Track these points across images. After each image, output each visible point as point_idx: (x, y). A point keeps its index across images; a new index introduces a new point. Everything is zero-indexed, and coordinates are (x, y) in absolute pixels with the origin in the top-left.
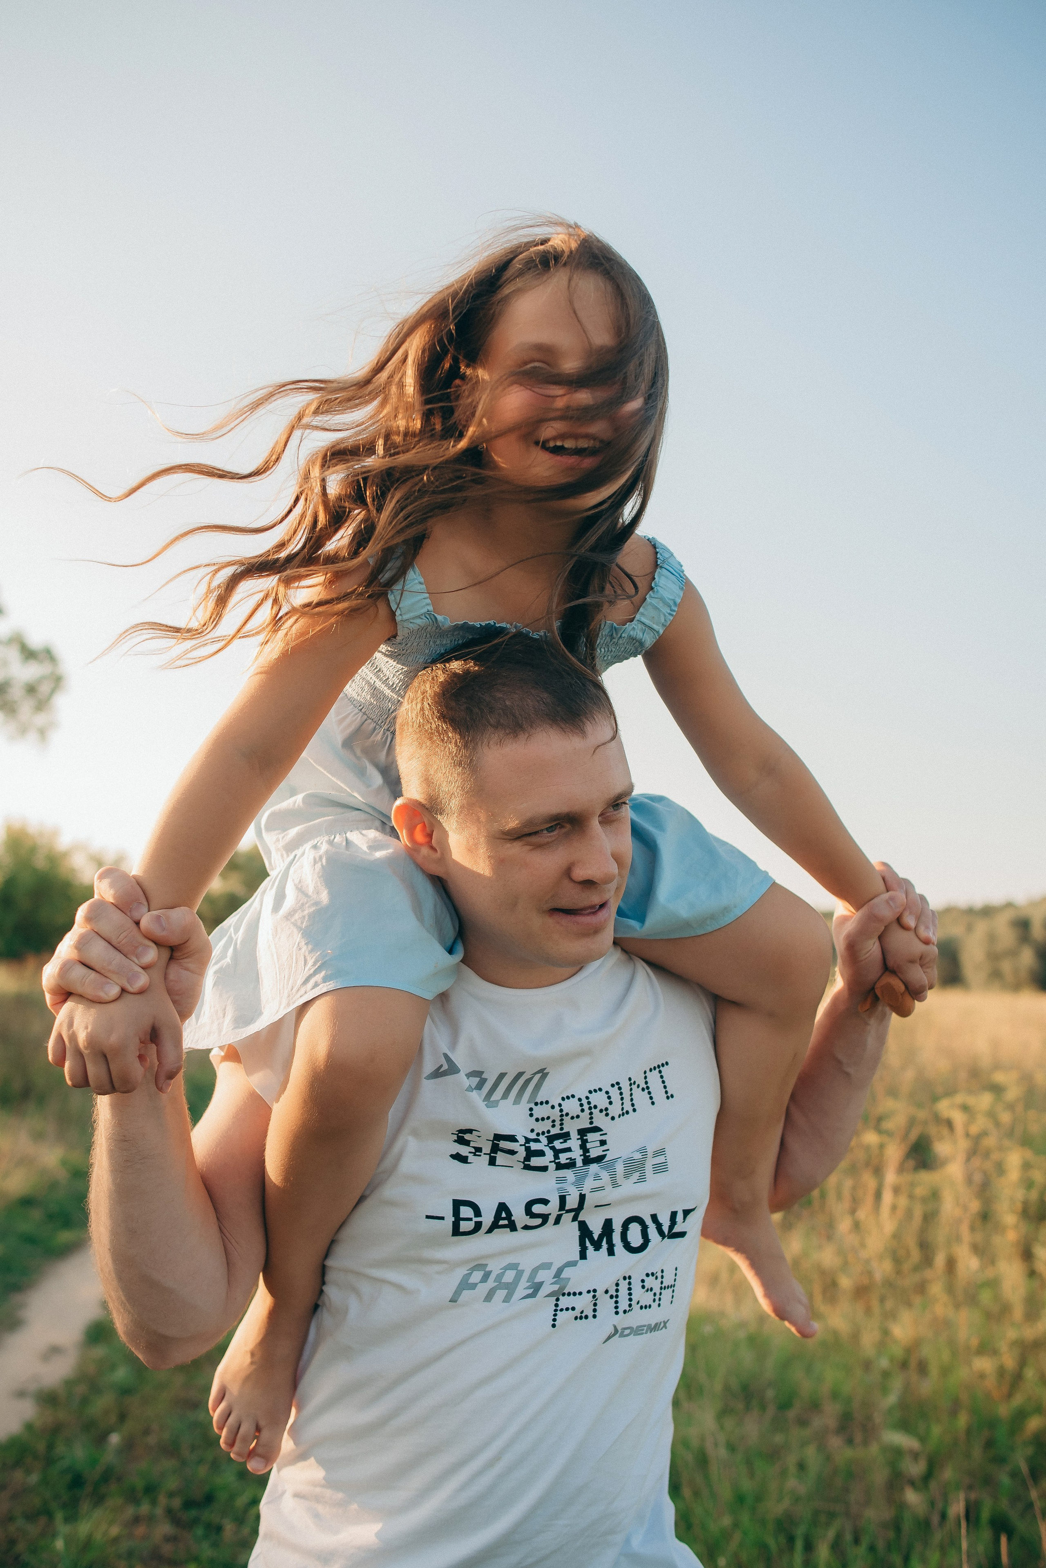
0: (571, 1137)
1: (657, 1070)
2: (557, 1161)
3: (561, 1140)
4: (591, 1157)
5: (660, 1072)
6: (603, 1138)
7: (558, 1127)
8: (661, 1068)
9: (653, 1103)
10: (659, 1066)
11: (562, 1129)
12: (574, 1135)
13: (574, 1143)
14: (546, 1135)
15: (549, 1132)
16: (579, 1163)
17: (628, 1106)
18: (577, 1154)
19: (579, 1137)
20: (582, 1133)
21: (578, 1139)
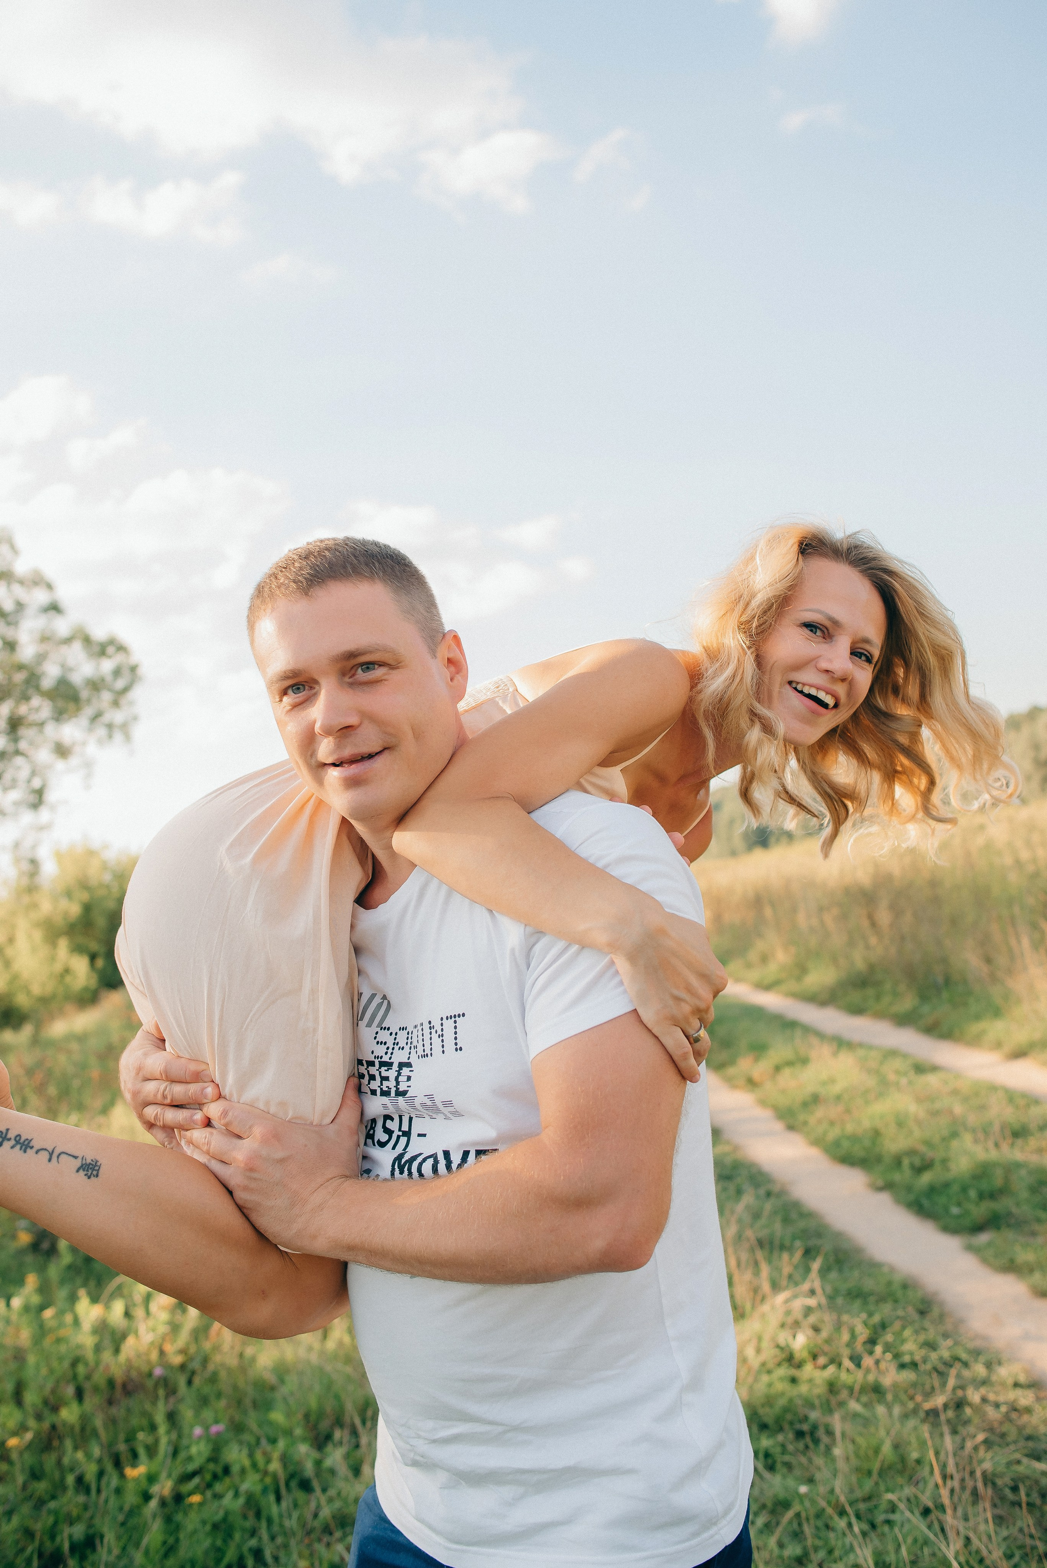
0: (393, 1068)
1: (453, 1019)
2: (381, 1087)
3: (386, 1068)
4: (400, 1090)
5: (455, 1022)
6: (410, 1074)
7: (389, 1055)
8: (457, 1018)
9: (443, 1052)
10: (455, 1016)
11: (390, 1058)
12: (395, 1067)
13: (392, 1074)
14: (379, 1060)
15: (381, 1057)
16: (393, 1094)
17: (428, 1051)
18: (392, 1084)
19: (398, 1069)
20: (401, 1065)
21: (396, 1071)
